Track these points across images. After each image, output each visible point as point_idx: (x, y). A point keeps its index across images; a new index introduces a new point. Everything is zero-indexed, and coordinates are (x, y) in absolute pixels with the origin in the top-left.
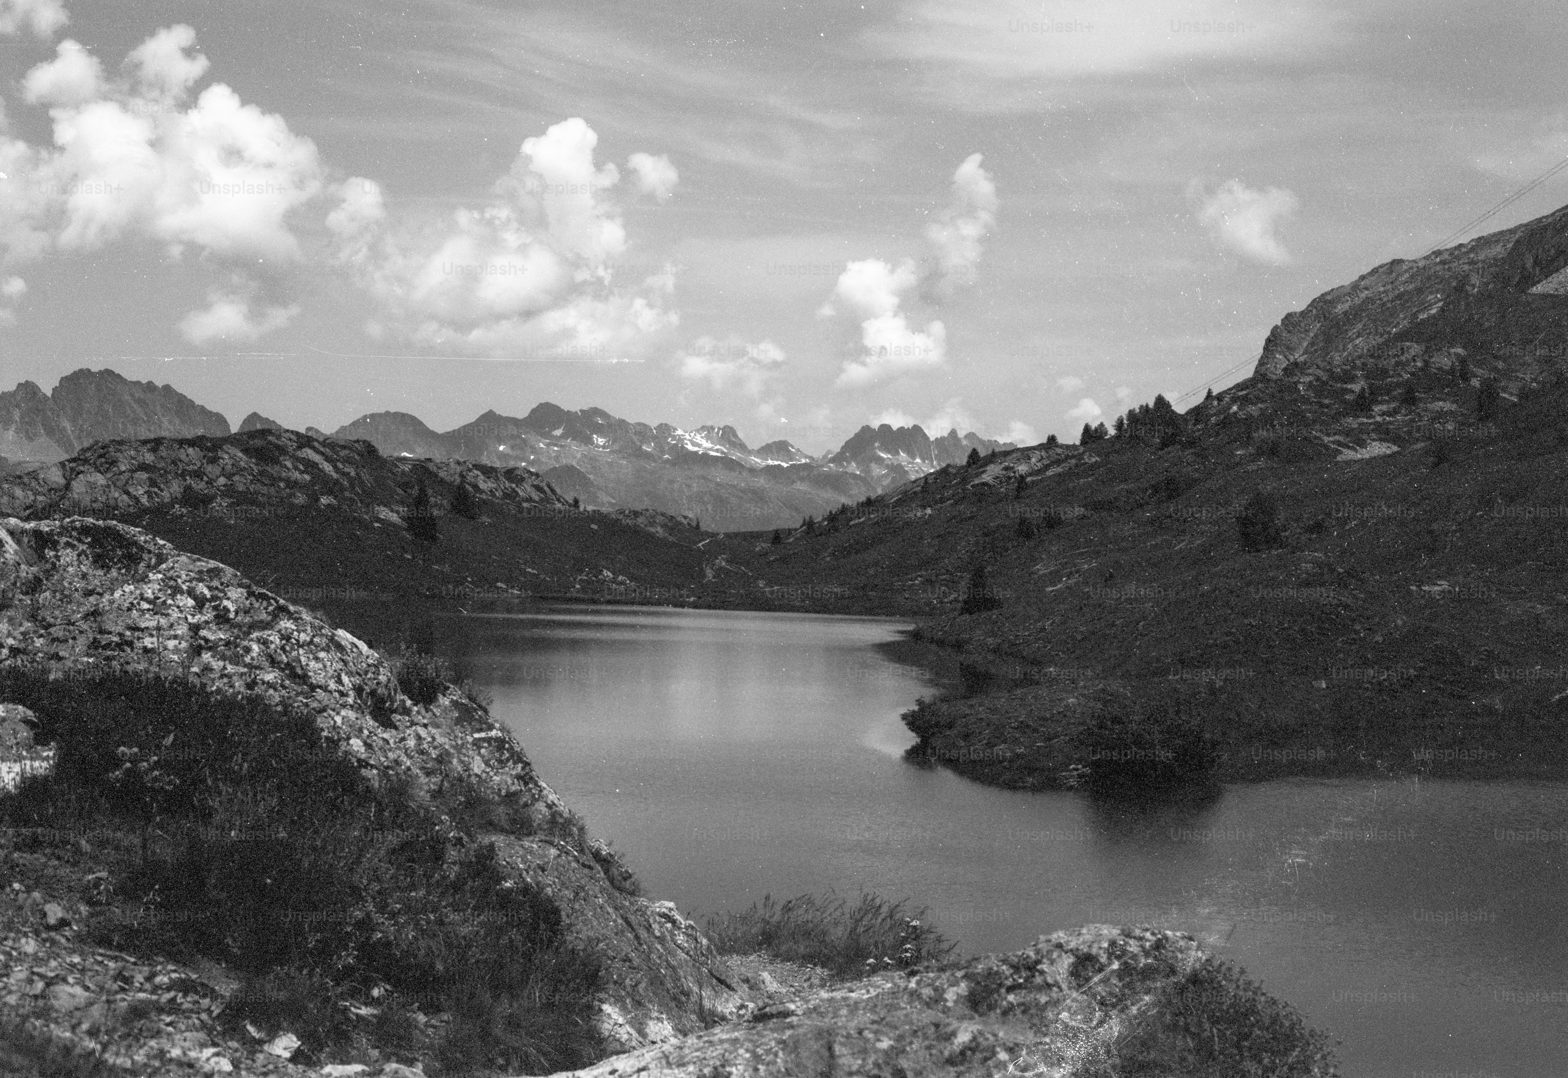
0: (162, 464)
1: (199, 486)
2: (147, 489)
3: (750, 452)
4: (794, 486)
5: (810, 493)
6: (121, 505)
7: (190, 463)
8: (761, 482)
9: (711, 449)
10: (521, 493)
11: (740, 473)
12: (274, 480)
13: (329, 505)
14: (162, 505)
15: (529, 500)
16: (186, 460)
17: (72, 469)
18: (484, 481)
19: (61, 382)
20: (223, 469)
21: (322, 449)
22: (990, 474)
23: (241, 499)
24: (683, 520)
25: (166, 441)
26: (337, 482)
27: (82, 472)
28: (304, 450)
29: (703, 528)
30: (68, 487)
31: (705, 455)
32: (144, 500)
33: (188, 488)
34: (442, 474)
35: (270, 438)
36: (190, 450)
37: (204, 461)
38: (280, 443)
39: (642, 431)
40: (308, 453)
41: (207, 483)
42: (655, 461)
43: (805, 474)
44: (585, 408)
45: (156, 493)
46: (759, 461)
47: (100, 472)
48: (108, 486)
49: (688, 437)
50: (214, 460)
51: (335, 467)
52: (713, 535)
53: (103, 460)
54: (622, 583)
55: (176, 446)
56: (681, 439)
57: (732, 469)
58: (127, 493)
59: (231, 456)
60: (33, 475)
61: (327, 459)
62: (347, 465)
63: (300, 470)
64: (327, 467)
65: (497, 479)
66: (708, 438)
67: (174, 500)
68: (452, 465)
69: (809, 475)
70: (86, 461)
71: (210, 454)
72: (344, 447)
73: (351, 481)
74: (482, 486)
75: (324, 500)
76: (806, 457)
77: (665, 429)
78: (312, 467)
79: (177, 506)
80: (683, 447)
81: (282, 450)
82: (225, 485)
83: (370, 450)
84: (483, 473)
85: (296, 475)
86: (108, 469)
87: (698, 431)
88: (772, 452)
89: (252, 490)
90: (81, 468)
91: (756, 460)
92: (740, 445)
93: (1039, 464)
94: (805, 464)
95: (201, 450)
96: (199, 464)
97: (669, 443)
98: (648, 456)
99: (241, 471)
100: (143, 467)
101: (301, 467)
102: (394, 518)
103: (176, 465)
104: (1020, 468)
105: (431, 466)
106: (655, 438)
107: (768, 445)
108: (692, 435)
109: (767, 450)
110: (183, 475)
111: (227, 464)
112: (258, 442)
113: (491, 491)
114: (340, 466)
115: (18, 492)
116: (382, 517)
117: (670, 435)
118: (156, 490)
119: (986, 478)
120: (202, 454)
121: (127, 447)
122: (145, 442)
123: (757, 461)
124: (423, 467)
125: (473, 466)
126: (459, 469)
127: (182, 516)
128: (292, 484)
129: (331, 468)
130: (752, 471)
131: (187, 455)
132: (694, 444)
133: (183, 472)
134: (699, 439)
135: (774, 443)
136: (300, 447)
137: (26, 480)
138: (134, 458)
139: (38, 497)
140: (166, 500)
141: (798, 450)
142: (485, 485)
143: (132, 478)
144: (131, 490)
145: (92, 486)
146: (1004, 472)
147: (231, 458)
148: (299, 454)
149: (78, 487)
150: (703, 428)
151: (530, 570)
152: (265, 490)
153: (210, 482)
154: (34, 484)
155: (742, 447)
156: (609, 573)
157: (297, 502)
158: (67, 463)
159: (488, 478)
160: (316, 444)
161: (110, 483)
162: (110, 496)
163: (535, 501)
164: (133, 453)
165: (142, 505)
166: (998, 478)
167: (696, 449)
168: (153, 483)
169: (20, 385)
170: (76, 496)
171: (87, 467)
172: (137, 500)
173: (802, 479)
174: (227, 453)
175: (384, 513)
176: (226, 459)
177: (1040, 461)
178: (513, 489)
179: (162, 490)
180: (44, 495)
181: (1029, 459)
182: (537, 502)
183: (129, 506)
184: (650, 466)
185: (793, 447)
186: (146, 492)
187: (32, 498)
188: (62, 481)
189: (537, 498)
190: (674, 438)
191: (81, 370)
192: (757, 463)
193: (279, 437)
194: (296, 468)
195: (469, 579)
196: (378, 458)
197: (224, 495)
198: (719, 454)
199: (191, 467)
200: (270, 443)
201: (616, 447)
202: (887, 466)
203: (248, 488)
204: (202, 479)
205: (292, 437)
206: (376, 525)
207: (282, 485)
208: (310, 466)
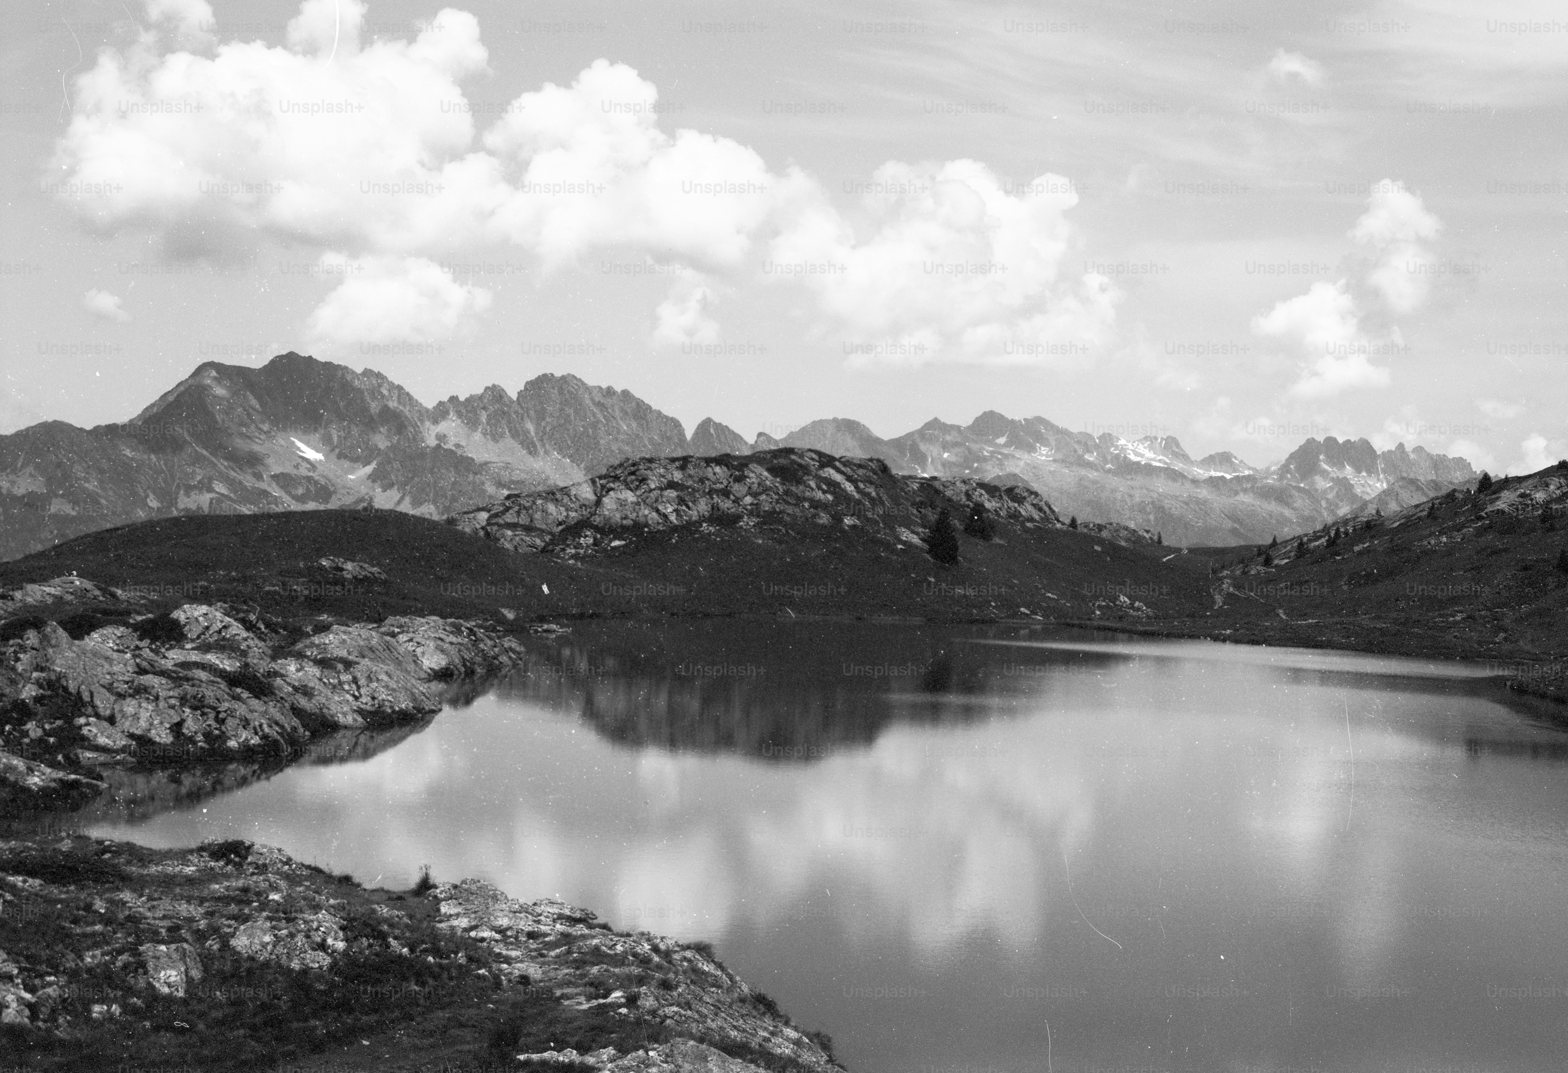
0: (690, 483)
1: (726, 505)
2: (676, 507)
3: (1192, 463)
4: (1237, 498)
5: (1253, 506)
6: (650, 522)
7: (718, 481)
8: (1204, 493)
9: (1152, 460)
10: (1023, 513)
11: (1183, 484)
12: (800, 499)
13: (854, 527)
14: (690, 523)
15: (1031, 519)
16: (713, 478)
17: (603, 486)
18: (989, 500)
19: (525, 386)
20: (750, 488)
21: (843, 469)
22: (1505, 501)
23: (768, 519)
24: (1145, 534)
25: (694, 460)
26: (858, 502)
27: (612, 489)
28: (826, 469)
29: (1165, 543)
30: (598, 503)
31: (1148, 466)
32: (673, 518)
33: (715, 508)
34: (948, 493)
35: (793, 457)
36: (718, 469)
37: (731, 480)
38: (803, 463)
39: (1085, 441)
40: (830, 473)
41: (734, 502)
42: (1097, 470)
43: (1249, 486)
44: (1028, 417)
45: (684, 511)
46: (1201, 471)
47: (631, 490)
48: (638, 504)
49: (1130, 447)
50: (739, 479)
51: (857, 487)
52: (1178, 550)
53: (633, 477)
54: (1138, 609)
55: (703, 464)
56: (1123, 449)
57: (1174, 480)
58: (657, 511)
59: (758, 474)
60: (565, 491)
61: (849, 479)
62: (868, 485)
63: (823, 490)
64: (849, 487)
65: (1001, 498)
66: (1151, 448)
67: (702, 519)
68: (958, 483)
69: (1252, 487)
70: (616, 478)
71: (737, 473)
72: (860, 466)
73: (872, 500)
74: (987, 505)
75: (848, 521)
76: (1250, 468)
77: (1108, 439)
78: (834, 485)
79: (705, 525)
80: (1125, 457)
81: (805, 469)
82: (751, 504)
83: (884, 469)
84: (988, 492)
85: (819, 495)
86: (637, 486)
87: (1140, 441)
88: (1215, 464)
89: (778, 510)
90: (612, 485)
91: (1199, 471)
92: (1183, 455)
93: (1558, 492)
94: (1249, 476)
95: (728, 468)
96: (725, 483)
97: (1112, 453)
98: (1089, 465)
99: (766, 490)
100: (672, 485)
101: (824, 487)
102: (915, 540)
103: (703, 483)
104: (1537, 496)
105: (936, 484)
106: (1097, 447)
107: (1211, 456)
108: (1135, 444)
109: (1210, 461)
110: (711, 493)
111: (753, 483)
112: (782, 461)
113: (996, 511)
114: (861, 485)
115: (551, 508)
116: (904, 539)
117: (1112, 445)
118: (684, 508)
119: (1501, 505)
120: (729, 473)
121: (657, 465)
122: (673, 460)
123: (1201, 473)
124: (929, 485)
125: (978, 484)
126: (964, 488)
127: (710, 534)
128: (816, 504)
129: (853, 488)
130: (1195, 482)
131: (715, 474)
132: (1137, 454)
133: (710, 491)
134: (1141, 449)
135: (1218, 454)
136: (822, 466)
137: (558, 496)
138: (663, 476)
139: (570, 513)
140: (694, 518)
141: (1241, 461)
142: (990, 504)
143: (662, 496)
144: (660, 508)
145: (622, 503)
146: (1521, 500)
147: (757, 477)
148: (821, 473)
149: (609, 502)
150: (1146, 438)
151: (1050, 595)
152: (790, 510)
153: (737, 501)
154: (566, 500)
155: (1185, 457)
156: (1126, 599)
157: (821, 522)
158: (597, 480)
159: (993, 497)
160: (837, 464)
161: (640, 500)
162: (640, 514)
163: (1035, 521)
164: (662, 470)
165: (671, 523)
166: (1513, 504)
167: (1138, 459)
168: (681, 501)
169: (487, 388)
170: (606, 513)
171: (617, 484)
172: (665, 516)
173: (1245, 491)
174: (753, 472)
175: (906, 535)
176: (752, 479)
177: (1558, 488)
178: (1015, 508)
179: (689, 508)
180: (576, 511)
181: (1547, 485)
182: (1038, 522)
183: (658, 523)
184: (1093, 475)
185: (1236, 458)
186: (674, 510)
187: (565, 514)
188: (592, 497)
189: (1037, 517)
190: (1117, 447)
191: (545, 375)
192: (1199, 474)
193: (801, 456)
194: (819, 488)
195: (993, 604)
196: (891, 477)
197: (751, 514)
198: (1161, 465)
199: (718, 485)
200: (794, 462)
201: (1059, 456)
202: (1332, 479)
203: (774, 508)
204: (728, 498)
205: (814, 456)
206: (900, 546)
207: (806, 505)
208: (833, 486)
